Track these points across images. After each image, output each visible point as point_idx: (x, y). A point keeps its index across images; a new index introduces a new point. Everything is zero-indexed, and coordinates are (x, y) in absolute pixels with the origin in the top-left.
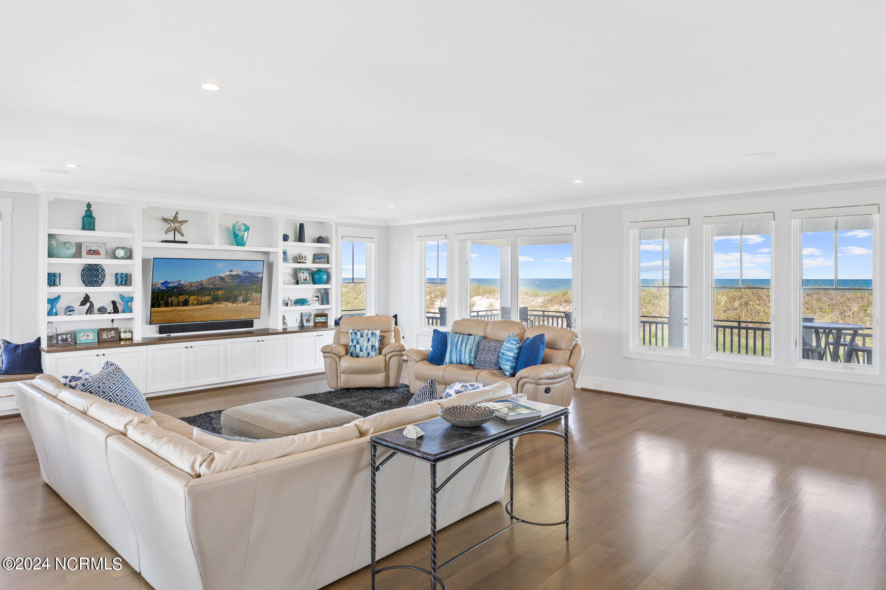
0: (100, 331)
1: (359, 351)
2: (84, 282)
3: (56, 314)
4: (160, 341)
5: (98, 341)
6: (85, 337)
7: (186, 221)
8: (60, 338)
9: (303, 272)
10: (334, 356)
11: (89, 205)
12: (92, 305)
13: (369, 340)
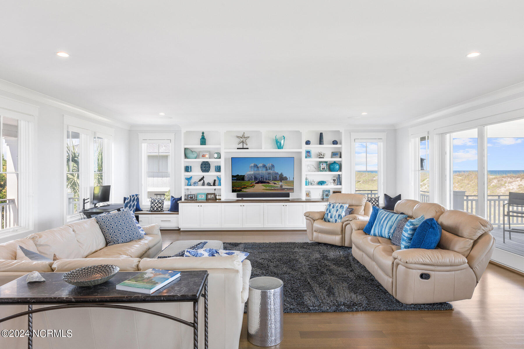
0: (207, 194)
1: (330, 218)
2: (202, 170)
3: (190, 185)
4: (237, 201)
5: (206, 199)
6: (201, 197)
7: (248, 137)
8: (189, 196)
9: (322, 164)
10: (311, 219)
11: (203, 133)
12: (204, 182)
13: (337, 210)
